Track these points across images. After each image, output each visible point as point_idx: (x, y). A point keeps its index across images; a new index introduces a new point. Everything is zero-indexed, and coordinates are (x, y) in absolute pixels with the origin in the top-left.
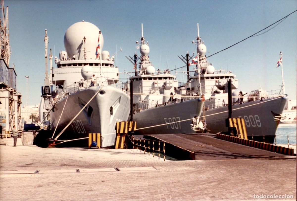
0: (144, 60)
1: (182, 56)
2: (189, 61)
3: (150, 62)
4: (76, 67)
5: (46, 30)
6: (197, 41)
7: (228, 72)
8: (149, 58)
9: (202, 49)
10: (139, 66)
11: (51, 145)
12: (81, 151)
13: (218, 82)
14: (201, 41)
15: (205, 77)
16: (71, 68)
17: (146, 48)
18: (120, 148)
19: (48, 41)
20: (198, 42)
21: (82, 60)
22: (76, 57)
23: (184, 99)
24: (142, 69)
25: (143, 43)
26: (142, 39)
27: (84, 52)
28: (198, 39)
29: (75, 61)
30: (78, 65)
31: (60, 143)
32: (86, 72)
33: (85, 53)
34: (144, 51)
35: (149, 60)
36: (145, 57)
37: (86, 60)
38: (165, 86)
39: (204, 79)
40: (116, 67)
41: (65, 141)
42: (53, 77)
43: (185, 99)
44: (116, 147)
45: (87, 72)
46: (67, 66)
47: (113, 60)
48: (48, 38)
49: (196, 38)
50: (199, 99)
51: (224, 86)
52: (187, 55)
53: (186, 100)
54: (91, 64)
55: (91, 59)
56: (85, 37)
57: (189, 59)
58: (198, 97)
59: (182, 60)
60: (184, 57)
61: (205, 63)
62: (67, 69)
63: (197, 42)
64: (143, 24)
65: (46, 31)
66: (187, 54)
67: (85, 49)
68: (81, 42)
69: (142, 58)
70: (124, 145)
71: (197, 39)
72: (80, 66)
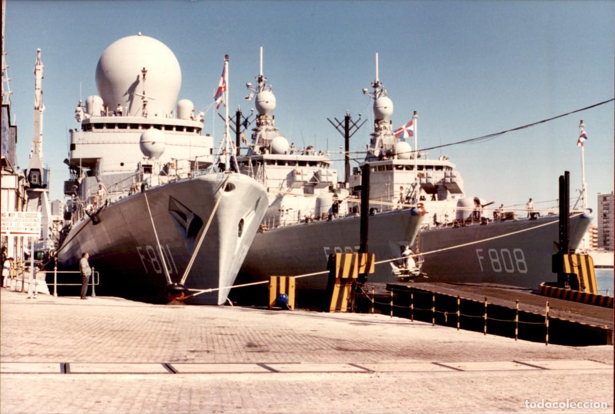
0: (264, 124)
1: (335, 119)
2: (350, 130)
3: (277, 128)
4: (125, 132)
5: (39, 49)
6: (373, 90)
7: (441, 158)
8: (274, 120)
9: (386, 108)
10: (252, 136)
11: (178, 298)
12: (266, 314)
13: (425, 176)
14: (382, 90)
15: (394, 165)
16: (114, 132)
17: (268, 98)
18: (340, 310)
19: (43, 74)
20: (375, 93)
21: (136, 117)
22: (124, 109)
23: (376, 209)
24: (259, 142)
25: (262, 89)
26: (260, 80)
27: (142, 101)
28: (376, 86)
29: (121, 117)
30: (128, 127)
31: (195, 295)
32: (151, 143)
33: (144, 102)
34: (263, 104)
35: (274, 125)
36: (266, 117)
37: (147, 117)
38: (316, 181)
39: (392, 169)
40: (208, 135)
41: (203, 291)
42: (74, 151)
43: (378, 210)
44: (331, 309)
45: (154, 143)
46: (105, 128)
47: (202, 121)
48: (43, 68)
49: (372, 83)
50: (414, 210)
51: (437, 187)
52: (347, 119)
53: (381, 211)
54: (158, 127)
55: (156, 115)
56: (144, 69)
57: (350, 127)
58: (411, 206)
59: (337, 128)
60: (340, 121)
61: (389, 135)
62: (105, 134)
63: (373, 92)
64: (263, 49)
65: (38, 52)
66: (346, 115)
67: (144, 94)
68: (136, 78)
69: (260, 120)
70: (349, 305)
71: (373, 85)
72: (134, 130)
